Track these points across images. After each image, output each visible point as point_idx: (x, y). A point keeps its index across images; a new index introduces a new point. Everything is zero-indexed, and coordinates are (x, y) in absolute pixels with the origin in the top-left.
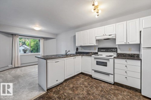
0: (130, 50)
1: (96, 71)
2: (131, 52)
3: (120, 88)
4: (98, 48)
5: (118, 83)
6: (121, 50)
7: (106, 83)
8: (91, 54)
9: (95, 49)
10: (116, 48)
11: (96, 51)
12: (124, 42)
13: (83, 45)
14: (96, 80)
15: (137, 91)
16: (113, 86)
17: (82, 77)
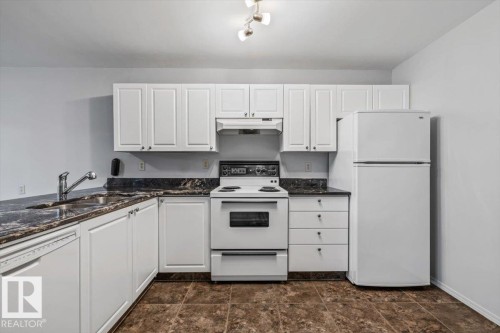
0: (308, 169)
1: (228, 253)
2: (310, 173)
3: (306, 284)
4: (222, 164)
5: (297, 273)
6: (288, 170)
7: (266, 287)
8: (188, 185)
9: (207, 167)
10: (277, 163)
11: (214, 173)
12: (305, 146)
13: (155, 148)
14: (232, 288)
15: (338, 277)
16: (289, 288)
17: (167, 297)
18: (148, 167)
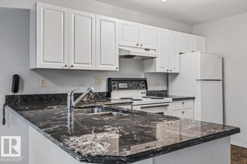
0: (158, 84)
2: (159, 87)
18: (48, 83)
